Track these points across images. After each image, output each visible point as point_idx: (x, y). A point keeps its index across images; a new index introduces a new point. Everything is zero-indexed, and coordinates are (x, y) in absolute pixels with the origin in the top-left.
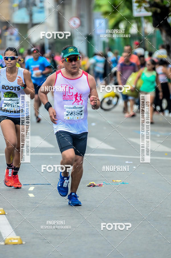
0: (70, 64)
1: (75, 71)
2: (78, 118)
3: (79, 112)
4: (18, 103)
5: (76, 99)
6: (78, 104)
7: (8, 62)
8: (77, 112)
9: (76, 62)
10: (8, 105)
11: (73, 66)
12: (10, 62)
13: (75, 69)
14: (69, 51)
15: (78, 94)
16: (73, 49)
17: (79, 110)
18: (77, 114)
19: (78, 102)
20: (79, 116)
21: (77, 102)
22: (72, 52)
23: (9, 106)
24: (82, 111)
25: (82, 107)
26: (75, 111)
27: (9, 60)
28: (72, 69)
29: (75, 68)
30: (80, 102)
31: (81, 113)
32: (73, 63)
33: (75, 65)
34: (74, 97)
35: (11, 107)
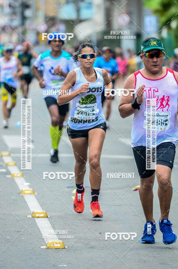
0: (151, 60)
1: (156, 69)
2: (161, 129)
3: (163, 121)
4: (93, 110)
5: (162, 104)
6: (163, 111)
7: (87, 61)
8: (161, 121)
9: (159, 59)
10: (82, 112)
11: (154, 63)
12: (90, 61)
13: (156, 67)
14: (151, 43)
15: (165, 97)
16: (156, 42)
17: (164, 119)
18: (161, 123)
19: (164, 107)
20: (163, 127)
21: (162, 107)
22: (154, 45)
23: (83, 114)
24: (167, 120)
25: (168, 116)
26: (158, 120)
27: (89, 58)
28: (152, 67)
29: (156, 65)
30: (165, 107)
31: (166, 122)
32: (155, 59)
33: (157, 62)
34: (159, 102)
35: (86, 115)
